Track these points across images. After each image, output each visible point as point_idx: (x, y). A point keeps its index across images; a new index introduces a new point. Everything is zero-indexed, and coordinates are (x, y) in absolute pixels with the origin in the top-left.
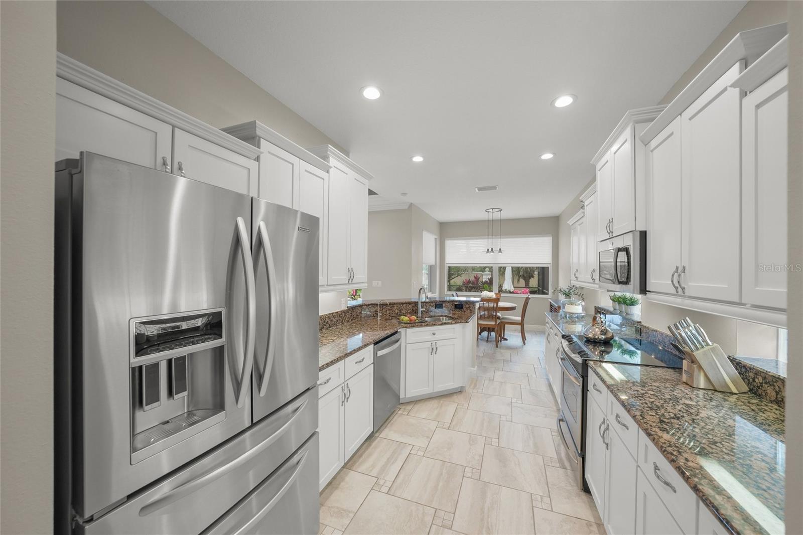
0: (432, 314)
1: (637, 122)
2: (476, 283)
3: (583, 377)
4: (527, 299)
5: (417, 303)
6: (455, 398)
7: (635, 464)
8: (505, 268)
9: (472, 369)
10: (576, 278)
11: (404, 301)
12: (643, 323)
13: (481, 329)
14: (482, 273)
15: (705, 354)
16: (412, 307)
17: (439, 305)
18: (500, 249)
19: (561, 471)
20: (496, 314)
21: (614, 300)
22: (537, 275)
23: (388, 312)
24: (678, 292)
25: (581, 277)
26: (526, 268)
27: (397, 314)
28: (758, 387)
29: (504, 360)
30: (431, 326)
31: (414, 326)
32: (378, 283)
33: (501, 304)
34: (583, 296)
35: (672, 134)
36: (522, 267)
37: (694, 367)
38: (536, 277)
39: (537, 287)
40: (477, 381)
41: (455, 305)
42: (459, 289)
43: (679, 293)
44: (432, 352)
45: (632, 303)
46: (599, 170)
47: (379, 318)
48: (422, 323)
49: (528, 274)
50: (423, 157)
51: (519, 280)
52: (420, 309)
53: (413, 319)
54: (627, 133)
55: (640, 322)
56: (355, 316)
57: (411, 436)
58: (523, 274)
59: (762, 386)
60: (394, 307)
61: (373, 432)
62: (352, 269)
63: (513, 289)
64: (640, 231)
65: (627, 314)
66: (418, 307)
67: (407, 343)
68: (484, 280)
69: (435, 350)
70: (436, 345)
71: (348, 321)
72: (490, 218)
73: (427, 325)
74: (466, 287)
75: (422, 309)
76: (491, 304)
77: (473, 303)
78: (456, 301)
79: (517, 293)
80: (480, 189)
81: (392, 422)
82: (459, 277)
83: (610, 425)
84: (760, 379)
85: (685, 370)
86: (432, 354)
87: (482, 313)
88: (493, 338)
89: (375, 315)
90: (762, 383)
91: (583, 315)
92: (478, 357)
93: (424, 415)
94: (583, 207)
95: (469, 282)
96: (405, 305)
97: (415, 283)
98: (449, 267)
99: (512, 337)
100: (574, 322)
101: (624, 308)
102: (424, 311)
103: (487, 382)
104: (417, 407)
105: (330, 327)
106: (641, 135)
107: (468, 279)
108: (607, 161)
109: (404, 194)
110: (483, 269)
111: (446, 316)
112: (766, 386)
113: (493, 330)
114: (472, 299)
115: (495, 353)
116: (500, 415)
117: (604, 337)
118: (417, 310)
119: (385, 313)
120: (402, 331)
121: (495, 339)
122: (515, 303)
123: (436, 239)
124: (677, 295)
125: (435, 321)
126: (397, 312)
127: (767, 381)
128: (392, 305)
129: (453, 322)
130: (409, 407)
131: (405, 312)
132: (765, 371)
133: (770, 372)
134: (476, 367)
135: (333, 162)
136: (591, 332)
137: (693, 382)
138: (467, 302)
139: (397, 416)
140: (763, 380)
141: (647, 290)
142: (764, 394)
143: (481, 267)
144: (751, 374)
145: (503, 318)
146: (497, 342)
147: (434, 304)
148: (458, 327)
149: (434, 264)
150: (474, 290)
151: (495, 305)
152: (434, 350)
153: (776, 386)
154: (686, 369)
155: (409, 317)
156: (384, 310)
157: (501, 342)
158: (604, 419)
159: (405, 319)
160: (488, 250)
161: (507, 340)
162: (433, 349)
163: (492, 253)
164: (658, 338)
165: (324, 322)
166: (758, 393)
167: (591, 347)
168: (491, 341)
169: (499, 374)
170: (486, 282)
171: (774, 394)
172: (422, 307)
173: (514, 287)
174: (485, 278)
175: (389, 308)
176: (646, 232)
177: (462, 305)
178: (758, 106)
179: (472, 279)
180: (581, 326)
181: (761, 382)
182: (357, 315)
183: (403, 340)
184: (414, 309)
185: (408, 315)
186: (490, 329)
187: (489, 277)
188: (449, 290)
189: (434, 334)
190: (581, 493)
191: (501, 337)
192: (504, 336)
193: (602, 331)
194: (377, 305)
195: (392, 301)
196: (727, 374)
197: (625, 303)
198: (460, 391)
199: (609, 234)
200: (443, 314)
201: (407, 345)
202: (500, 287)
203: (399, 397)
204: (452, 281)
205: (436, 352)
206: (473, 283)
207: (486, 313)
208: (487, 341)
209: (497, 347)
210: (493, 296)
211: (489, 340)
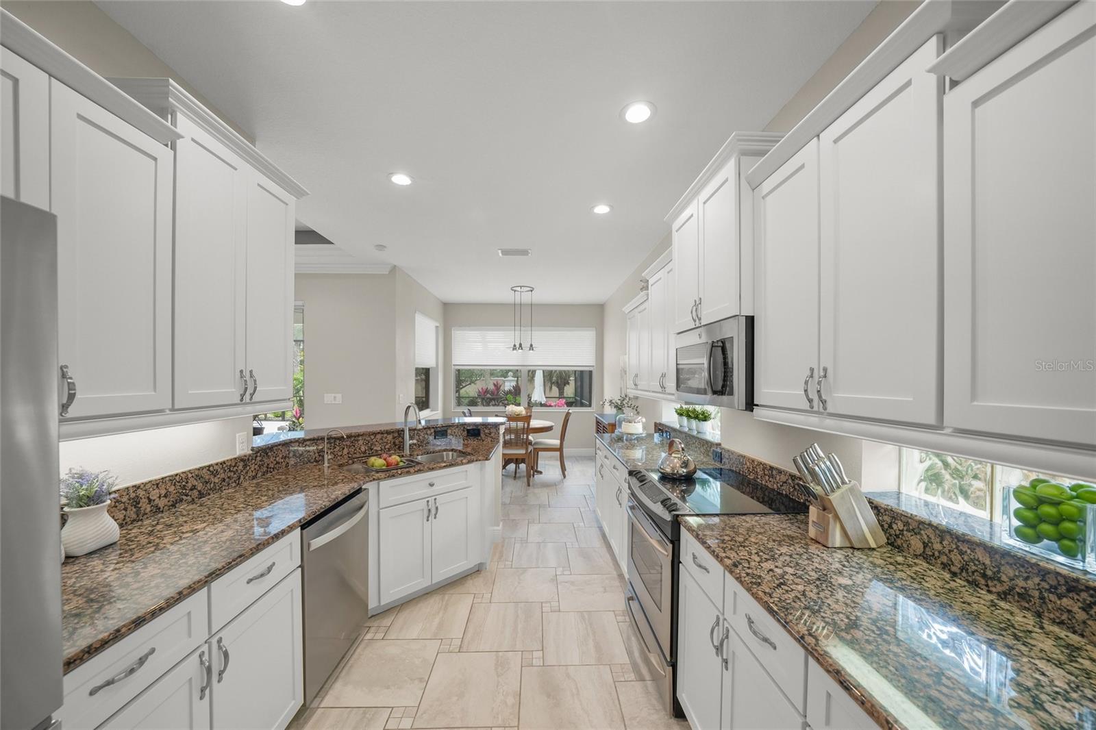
0: (431, 448)
1: (745, 153)
2: (496, 393)
3: (672, 542)
4: (568, 414)
5: (403, 431)
6: (471, 585)
7: (800, 720)
8: (534, 372)
9: (496, 528)
10: (636, 385)
11: (378, 429)
12: (723, 446)
13: (507, 461)
14: (503, 378)
15: (842, 497)
16: (393, 438)
17: (441, 431)
18: (531, 345)
19: (638, 685)
20: (527, 437)
21: (681, 414)
22: (574, 381)
23: (346, 451)
24: (812, 407)
25: (642, 384)
26: (561, 372)
27: (365, 453)
28: (896, 535)
29: (540, 506)
30: (427, 471)
31: (394, 476)
32: (335, 397)
33: (535, 423)
34: (638, 409)
35: (802, 166)
36: (556, 371)
37: (829, 518)
38: (572, 383)
39: (572, 396)
40: (503, 546)
41: (468, 431)
42: (473, 403)
43: (816, 408)
44: (428, 517)
45: (705, 417)
46: (677, 231)
47: (326, 464)
48: (411, 467)
49: (563, 380)
50: (412, 177)
51: (551, 388)
52: (408, 442)
53: (394, 461)
54: (729, 169)
55: (720, 444)
56: (272, 466)
57: (388, 688)
58: (556, 379)
59: (903, 535)
60: (358, 441)
61: (304, 705)
62: (251, 372)
63: (545, 399)
64: (746, 316)
65: (698, 432)
66: (403, 438)
67: (381, 507)
68: (507, 389)
69: (433, 512)
70: (435, 503)
71: (254, 477)
72: (518, 301)
73: (419, 471)
74: (483, 399)
75: (411, 441)
76: (520, 424)
77: (496, 426)
78: (469, 424)
79: (550, 406)
80: (505, 253)
81: (351, 662)
82: (472, 384)
83: (731, 630)
84: (900, 524)
85: (813, 521)
86: (428, 520)
87: (507, 437)
88: (523, 472)
89: (318, 459)
90: (903, 530)
91: (643, 435)
92: (504, 504)
93: (414, 631)
94: (647, 288)
95: (487, 391)
96: (379, 436)
97: (401, 395)
98: (459, 370)
99: (549, 468)
100: (632, 447)
101: (695, 424)
102: (415, 444)
103: (518, 546)
104: (404, 615)
105: (201, 495)
106: (750, 172)
107: (485, 388)
108: (692, 215)
109: (381, 247)
110: (505, 374)
111: (452, 450)
112: (909, 534)
113: (523, 461)
114: (492, 420)
115: (527, 496)
116: (542, 603)
117: (685, 471)
118: (403, 442)
119: (340, 453)
120: (371, 487)
121: (525, 474)
122: (551, 421)
123: (437, 327)
124: (811, 411)
125: (433, 460)
126: (363, 449)
127: (911, 528)
128: (353, 437)
129: (464, 461)
130: (387, 622)
131: (379, 449)
132: (909, 515)
133: (916, 516)
134: (501, 523)
135: (185, 125)
136: (669, 465)
137: (827, 539)
138: (486, 425)
139: (362, 646)
140: (904, 526)
141: (755, 403)
142: (905, 546)
143: (502, 370)
144: (886, 518)
145: (536, 443)
146: (529, 476)
147: (433, 430)
148: (472, 468)
149: (435, 366)
150: (493, 403)
151: (526, 426)
152: (431, 513)
153: (924, 534)
154: (815, 520)
155: (385, 460)
156: (338, 448)
157: (533, 476)
158: (718, 618)
159: (378, 462)
160: (515, 346)
161: (541, 473)
162: (429, 510)
163: (520, 351)
164: (746, 466)
165: (184, 487)
166: (896, 544)
167: (669, 486)
168: (520, 477)
169: (534, 528)
170: (510, 392)
171: (921, 545)
172: (411, 438)
173: (546, 398)
174: (509, 385)
175: (348, 443)
176: (752, 318)
177: (479, 430)
178: (976, 104)
179: (491, 387)
180: (641, 451)
181: (901, 529)
182: (278, 463)
183: (372, 505)
184: (397, 442)
185: (385, 455)
186: (517, 461)
187: (514, 384)
188: (459, 404)
189: (432, 485)
190: (670, 721)
191: (533, 470)
192: (537, 468)
193: (684, 462)
194: (322, 439)
195: (354, 431)
196: (864, 524)
197: (696, 417)
198: (478, 570)
199: (695, 321)
200: (448, 448)
201: (381, 511)
202: (529, 397)
203: (367, 606)
204: (462, 391)
205: (435, 515)
206: (492, 393)
207: (513, 437)
208: (515, 477)
209: (529, 485)
210: (522, 411)
211: (518, 475)
